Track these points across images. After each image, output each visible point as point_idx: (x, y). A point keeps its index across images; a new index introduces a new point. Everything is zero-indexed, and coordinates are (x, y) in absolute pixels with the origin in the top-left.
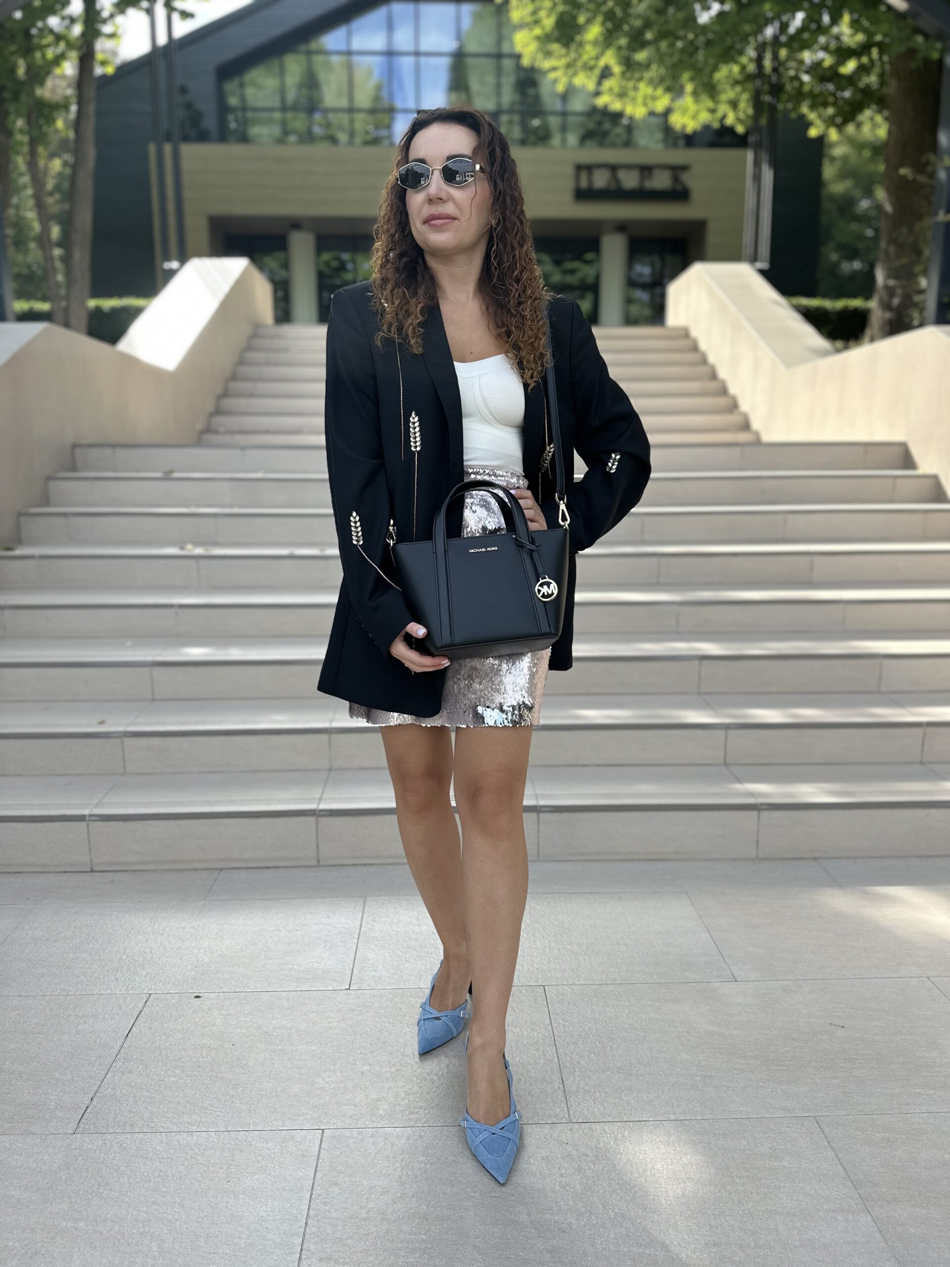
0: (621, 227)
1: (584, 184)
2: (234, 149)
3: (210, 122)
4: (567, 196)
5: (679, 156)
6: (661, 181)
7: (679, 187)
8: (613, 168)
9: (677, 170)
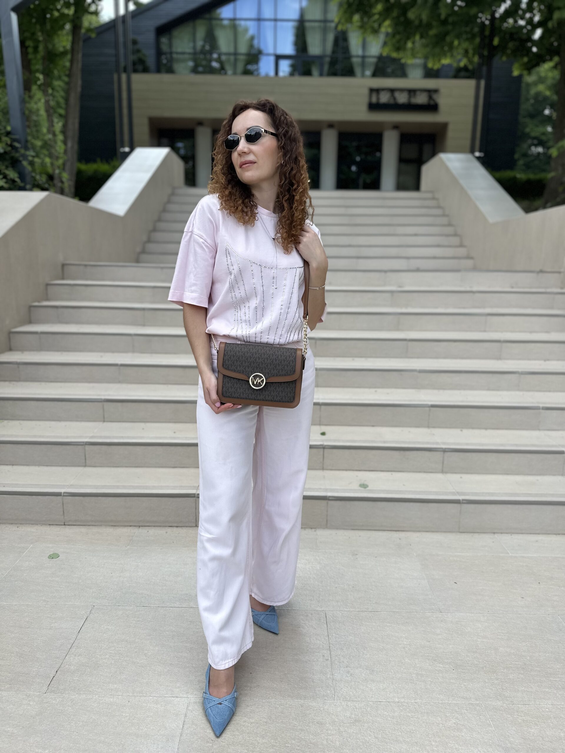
0: (396, 126)
1: (374, 100)
2: (166, 77)
3: (151, 62)
4: (364, 107)
5: (431, 83)
6: (421, 99)
7: (432, 103)
8: (392, 91)
9: (431, 92)
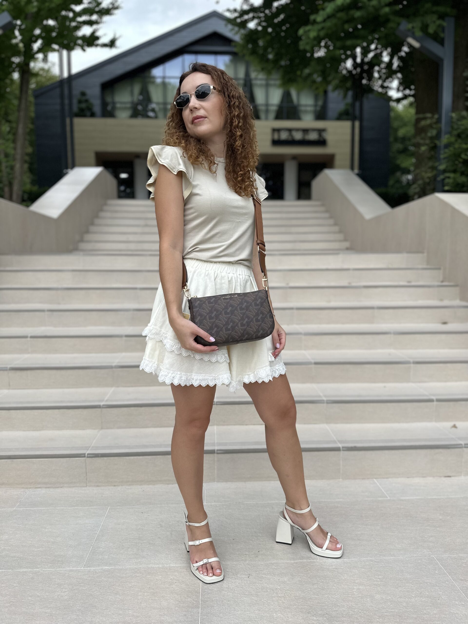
0: (294, 157)
1: (276, 137)
2: (109, 121)
3: (97, 109)
4: (268, 142)
5: (320, 124)
6: (313, 136)
7: (322, 139)
8: (290, 130)
9: (320, 131)
